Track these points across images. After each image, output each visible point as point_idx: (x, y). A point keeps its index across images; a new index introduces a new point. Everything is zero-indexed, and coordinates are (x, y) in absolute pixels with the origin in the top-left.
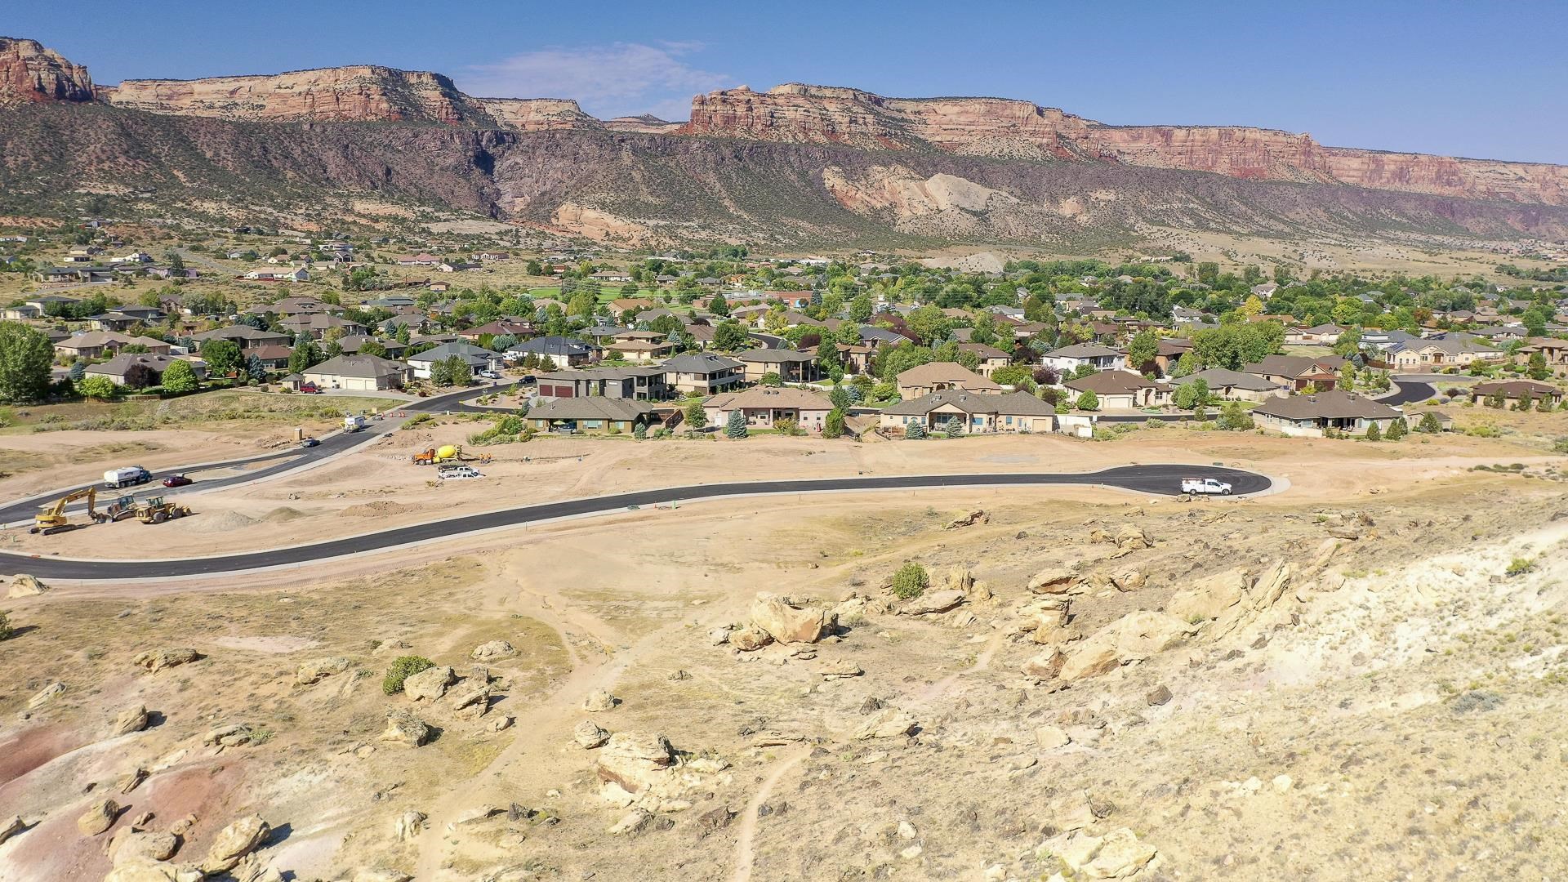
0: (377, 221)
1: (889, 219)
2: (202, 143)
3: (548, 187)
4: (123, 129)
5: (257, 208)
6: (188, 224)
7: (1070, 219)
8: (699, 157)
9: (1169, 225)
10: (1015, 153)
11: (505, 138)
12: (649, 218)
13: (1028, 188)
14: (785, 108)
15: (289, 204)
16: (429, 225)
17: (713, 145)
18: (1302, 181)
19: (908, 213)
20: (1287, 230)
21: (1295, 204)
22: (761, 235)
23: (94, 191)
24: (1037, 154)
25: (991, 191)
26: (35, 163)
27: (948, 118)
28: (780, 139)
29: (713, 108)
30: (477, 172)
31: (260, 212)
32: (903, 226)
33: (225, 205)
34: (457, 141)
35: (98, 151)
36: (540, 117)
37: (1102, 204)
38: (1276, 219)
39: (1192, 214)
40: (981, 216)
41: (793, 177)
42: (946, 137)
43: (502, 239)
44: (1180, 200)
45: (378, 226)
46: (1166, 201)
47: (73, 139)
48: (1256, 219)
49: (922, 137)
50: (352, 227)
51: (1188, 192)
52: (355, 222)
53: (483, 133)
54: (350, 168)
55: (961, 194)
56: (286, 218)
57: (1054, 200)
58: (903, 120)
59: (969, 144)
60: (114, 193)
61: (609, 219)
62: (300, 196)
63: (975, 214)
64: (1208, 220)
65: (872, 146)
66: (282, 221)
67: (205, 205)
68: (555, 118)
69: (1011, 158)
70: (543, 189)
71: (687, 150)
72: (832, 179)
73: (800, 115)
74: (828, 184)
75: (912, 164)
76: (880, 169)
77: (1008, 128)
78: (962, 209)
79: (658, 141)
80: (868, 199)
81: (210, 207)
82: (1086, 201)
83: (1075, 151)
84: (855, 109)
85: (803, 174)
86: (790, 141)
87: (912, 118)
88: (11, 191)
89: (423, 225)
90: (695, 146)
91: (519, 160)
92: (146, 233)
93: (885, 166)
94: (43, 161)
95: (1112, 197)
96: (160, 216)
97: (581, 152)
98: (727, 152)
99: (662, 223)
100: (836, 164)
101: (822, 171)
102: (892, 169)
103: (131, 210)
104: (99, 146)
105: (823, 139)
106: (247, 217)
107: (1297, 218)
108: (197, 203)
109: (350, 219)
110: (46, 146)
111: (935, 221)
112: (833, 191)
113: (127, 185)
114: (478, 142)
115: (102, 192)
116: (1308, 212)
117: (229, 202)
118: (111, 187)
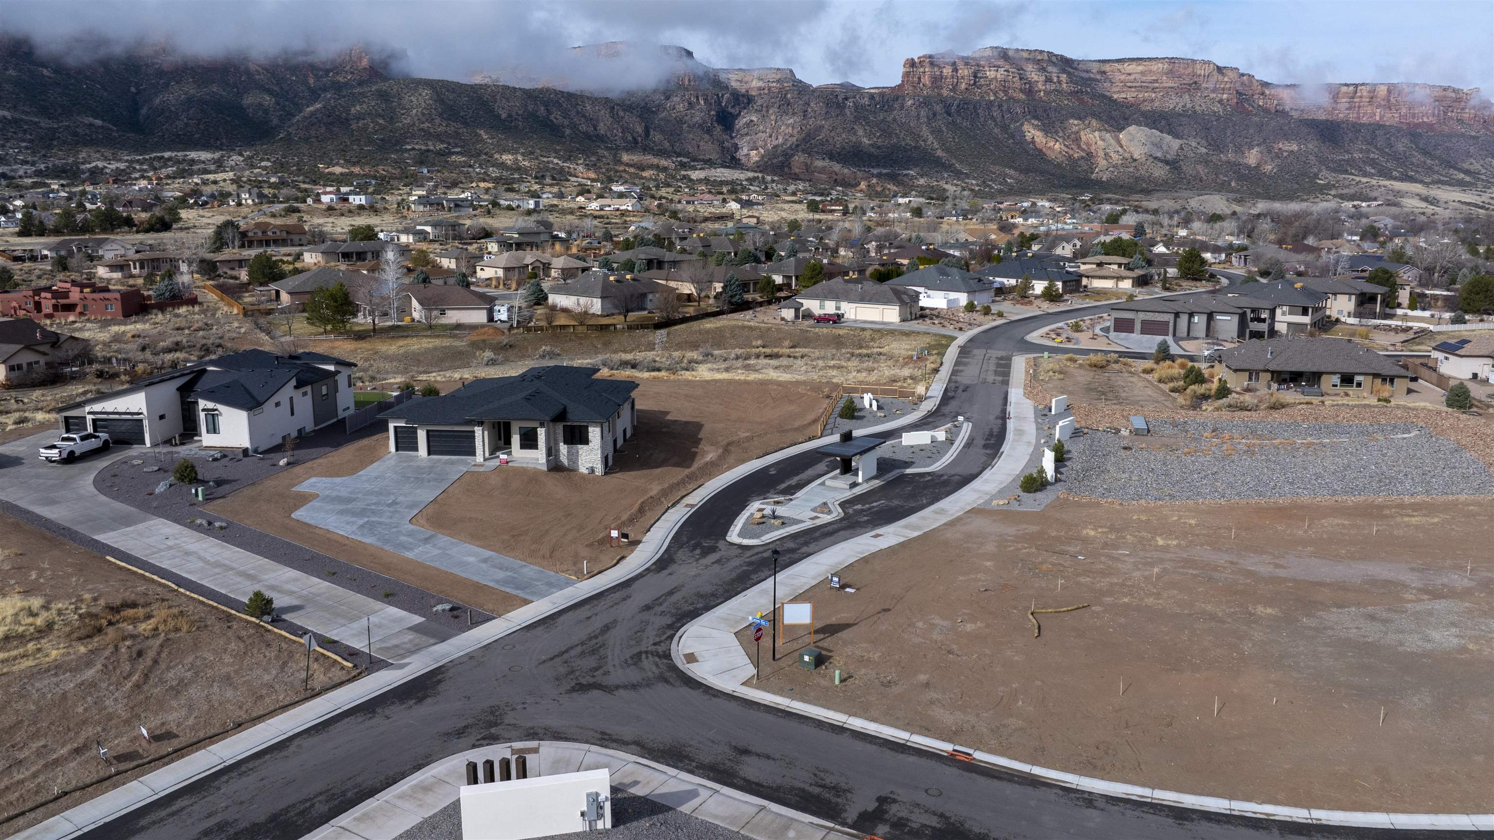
0: (643, 170)
1: (1086, 167)
2: (499, 107)
3: (780, 140)
4: (438, 96)
5: (545, 159)
6: (494, 172)
7: (1255, 167)
8: (914, 113)
9: (1352, 174)
10: (1197, 108)
11: (743, 100)
12: (873, 167)
13: (1213, 139)
14: (987, 68)
15: (570, 156)
16: (689, 173)
17: (926, 103)
18: (1473, 134)
19: (1105, 162)
20: (1468, 179)
21: (1469, 155)
22: (974, 182)
23: (417, 147)
24: (1217, 108)
25: (1181, 142)
26: (372, 125)
27: (1132, 77)
28: (982, 97)
29: (922, 70)
30: (718, 129)
31: (548, 162)
32: (1101, 174)
33: (520, 158)
34: (702, 102)
35: (419, 114)
36: (760, 84)
37: (1285, 154)
38: (1456, 168)
39: (1373, 163)
40: (1173, 164)
41: (996, 131)
42: (1130, 95)
43: (751, 185)
44: (1361, 151)
45: (645, 174)
46: (1348, 152)
47: (400, 105)
48: (1436, 168)
49: (1108, 94)
50: (624, 175)
51: (1369, 144)
52: (625, 170)
53: (723, 95)
54: (615, 126)
55: (1153, 144)
56: (569, 168)
57: (1239, 150)
58: (1090, 79)
59: (1152, 101)
60: (432, 148)
61: (837, 167)
62: (578, 149)
63: (1167, 162)
64: (1390, 170)
65: (1066, 102)
66: (567, 169)
67: (504, 157)
68: (774, 84)
69: (1195, 112)
70: (775, 143)
71: (902, 107)
72: (1033, 133)
73: (1001, 74)
74: (1029, 136)
75: (1104, 118)
76: (1076, 122)
77: (1190, 85)
78: (1156, 158)
79: (877, 99)
80: (1066, 149)
81: (507, 158)
82: (1270, 152)
83: (1253, 107)
84: (1050, 69)
85: (1005, 128)
86: (992, 98)
87: (1099, 77)
88: (355, 147)
89: (683, 173)
90: (910, 103)
91: (754, 118)
92: (466, 178)
93: (1080, 119)
94: (378, 124)
95: (1295, 147)
96: (470, 166)
97: (809, 110)
98: (938, 108)
99: (884, 171)
100: (1036, 117)
101: (1022, 125)
102: (1087, 122)
103: (447, 162)
104: (420, 110)
105: (1022, 96)
106: (539, 167)
107: (1472, 168)
108: (497, 156)
109: (621, 168)
110: (380, 110)
111: (1131, 170)
112: (1033, 142)
113: (442, 142)
114: (720, 103)
115: (423, 148)
116: (1482, 162)
117: (523, 154)
118: (430, 143)
